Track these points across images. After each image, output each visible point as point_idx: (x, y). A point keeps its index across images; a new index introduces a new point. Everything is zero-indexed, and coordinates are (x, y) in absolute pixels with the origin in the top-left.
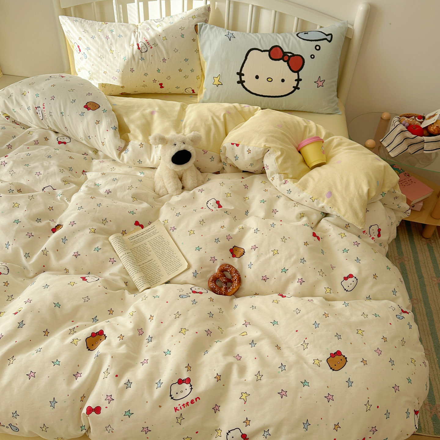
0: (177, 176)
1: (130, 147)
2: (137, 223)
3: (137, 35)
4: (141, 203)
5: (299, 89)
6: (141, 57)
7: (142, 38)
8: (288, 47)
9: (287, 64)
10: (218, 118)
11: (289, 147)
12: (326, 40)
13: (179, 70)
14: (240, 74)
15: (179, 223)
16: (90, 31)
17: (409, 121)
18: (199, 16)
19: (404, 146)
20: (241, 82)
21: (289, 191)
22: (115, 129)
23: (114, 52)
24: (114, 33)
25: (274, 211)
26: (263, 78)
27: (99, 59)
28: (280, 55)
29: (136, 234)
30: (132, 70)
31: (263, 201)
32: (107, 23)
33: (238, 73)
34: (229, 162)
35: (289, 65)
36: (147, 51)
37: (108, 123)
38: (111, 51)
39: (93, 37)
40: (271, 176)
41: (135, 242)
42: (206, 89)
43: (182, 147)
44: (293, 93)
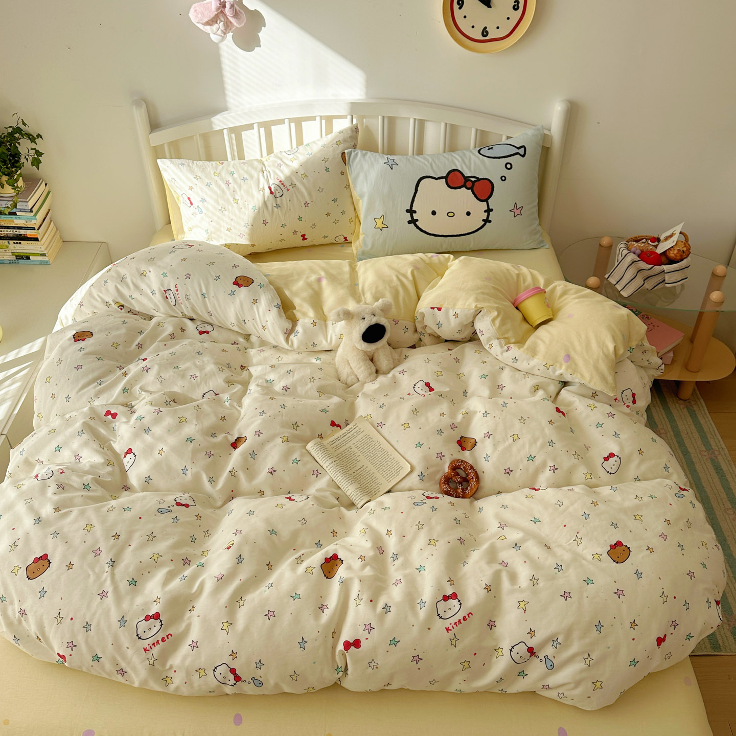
0: (368, 358)
1: (299, 328)
2: (333, 424)
3: (267, 175)
4: (330, 398)
5: (490, 221)
6: (276, 204)
7: (274, 178)
8: (469, 169)
9: (471, 193)
10: (405, 276)
11: (505, 303)
12: (518, 155)
13: (326, 214)
14: (411, 211)
15: (386, 416)
16: (203, 176)
17: (639, 246)
18: (345, 141)
19: (638, 282)
20: (413, 221)
21: (515, 360)
22: (278, 307)
23: (239, 202)
24: (235, 176)
25: (500, 387)
26: (442, 214)
27: (218, 213)
28: (462, 181)
29: (336, 436)
30: (265, 223)
31: (484, 376)
32: (223, 163)
33: (407, 211)
34: (429, 331)
35: (474, 193)
36: (283, 195)
37: (268, 300)
38: (235, 201)
39: (208, 185)
40: (487, 343)
41: (337, 448)
42: (364, 235)
43: (374, 321)
44: (483, 228)
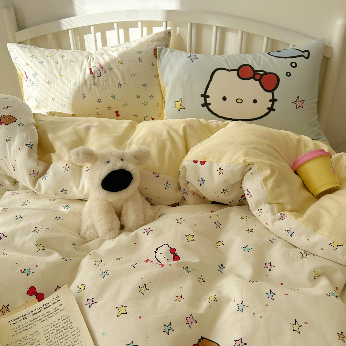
3: (90, 60)
5: (274, 110)
6: (94, 82)
7: (96, 62)
8: (259, 64)
9: (259, 84)
12: (303, 57)
13: (136, 96)
14: (205, 96)
16: (39, 55)
18: (158, 40)
20: (206, 105)
23: (63, 78)
24: (64, 58)
26: (231, 99)
27: (47, 85)
28: (251, 74)
30: (83, 96)
32: (59, 50)
33: (202, 96)
35: (261, 84)
36: (100, 75)
38: (60, 76)
39: (41, 63)
44: (268, 116)
